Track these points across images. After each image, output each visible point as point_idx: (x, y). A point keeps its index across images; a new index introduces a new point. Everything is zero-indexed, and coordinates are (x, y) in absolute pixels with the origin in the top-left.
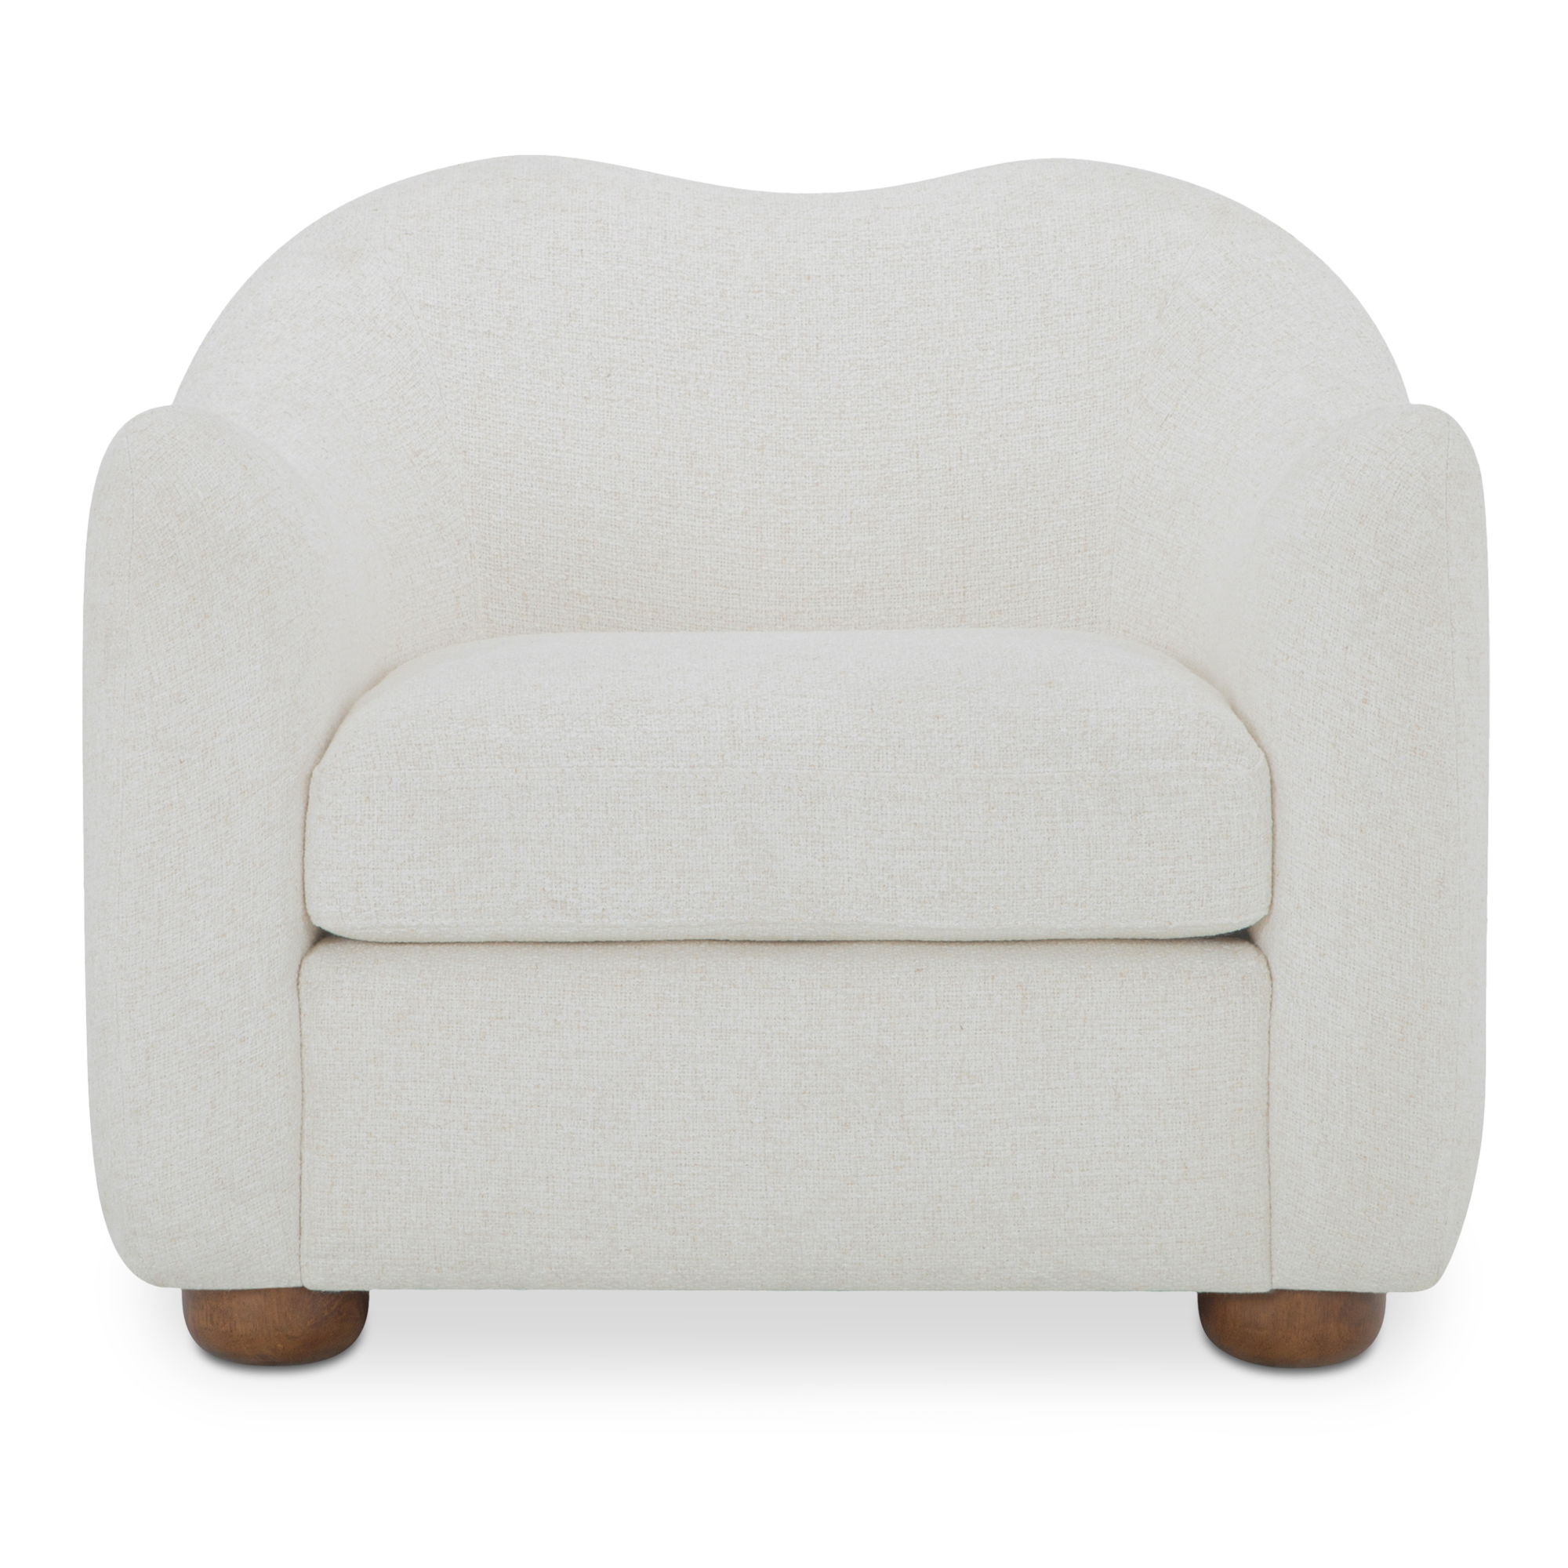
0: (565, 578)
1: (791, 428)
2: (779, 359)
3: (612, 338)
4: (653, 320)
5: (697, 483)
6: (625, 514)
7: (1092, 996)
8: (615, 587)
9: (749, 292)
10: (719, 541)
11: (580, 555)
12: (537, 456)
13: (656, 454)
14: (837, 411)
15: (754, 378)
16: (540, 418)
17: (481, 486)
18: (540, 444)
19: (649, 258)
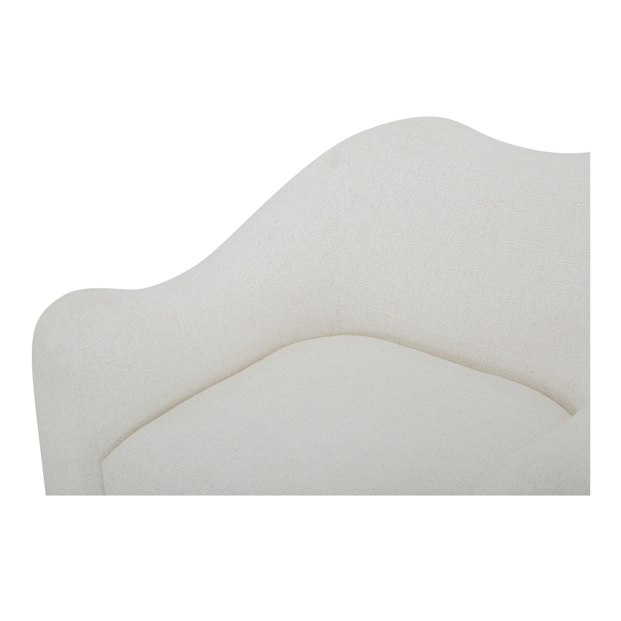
0: (383, 308)
2: (480, 236)
3: (419, 214)
5: (438, 282)
8: (401, 316)
9: (478, 203)
11: (390, 301)
12: (379, 259)
14: (497, 264)
15: (468, 243)
16: (384, 244)
17: (355, 268)
18: (381, 254)
19: (443, 182)
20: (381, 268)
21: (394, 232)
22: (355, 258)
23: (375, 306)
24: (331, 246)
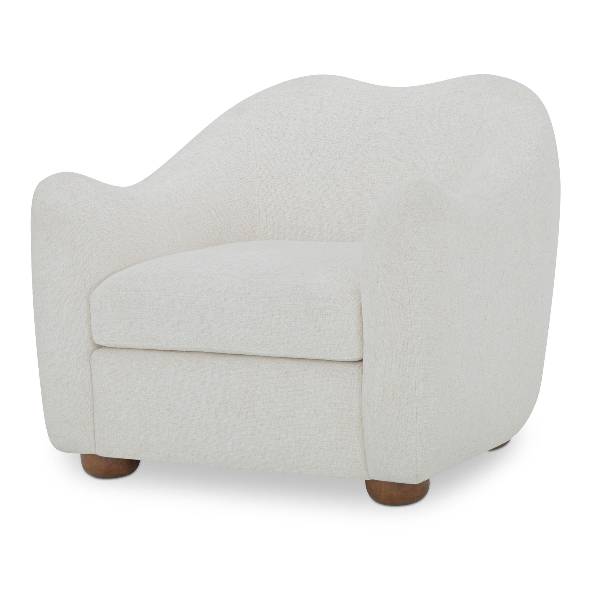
0: (291, 220)
1: (366, 170)
2: (366, 146)
3: (316, 139)
4: (330, 133)
5: (336, 189)
6: (312, 199)
7: (307, 377)
8: (307, 224)
9: (362, 123)
10: (341, 208)
11: (297, 213)
12: (286, 179)
13: (324, 179)
14: (381, 164)
15: (357, 153)
16: (289, 167)
17: (265, 189)
18: (287, 175)
19: (333, 112)
20: (287, 186)
21: (296, 156)
22: (265, 181)
23: (285, 219)
24: (244, 172)
